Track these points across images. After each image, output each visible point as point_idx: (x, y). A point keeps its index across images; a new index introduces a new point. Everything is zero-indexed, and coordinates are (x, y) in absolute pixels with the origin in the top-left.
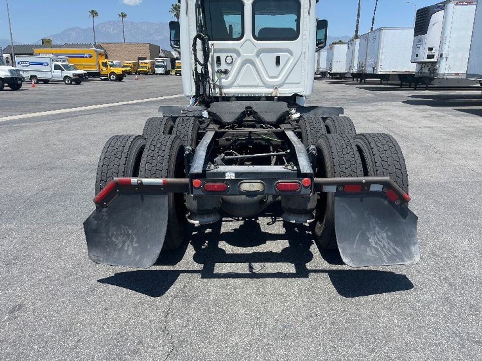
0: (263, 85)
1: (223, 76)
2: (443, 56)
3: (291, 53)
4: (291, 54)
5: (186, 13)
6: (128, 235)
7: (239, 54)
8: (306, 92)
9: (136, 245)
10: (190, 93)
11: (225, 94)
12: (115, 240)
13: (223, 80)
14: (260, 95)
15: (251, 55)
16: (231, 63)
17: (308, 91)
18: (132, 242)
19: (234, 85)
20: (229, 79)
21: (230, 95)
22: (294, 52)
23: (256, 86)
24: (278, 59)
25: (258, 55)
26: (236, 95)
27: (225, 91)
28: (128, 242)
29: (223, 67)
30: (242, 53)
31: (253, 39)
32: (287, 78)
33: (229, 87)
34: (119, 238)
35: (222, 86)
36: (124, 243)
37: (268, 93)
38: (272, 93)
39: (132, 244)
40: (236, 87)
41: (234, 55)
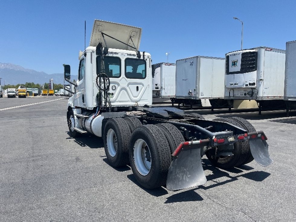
0: (130, 100)
1: (111, 96)
2: (163, 88)
3: (143, 85)
5: (91, 62)
6: (184, 172)
7: (119, 85)
8: (150, 104)
9: (190, 176)
10: (92, 106)
11: (112, 106)
12: (178, 176)
13: (111, 99)
14: (129, 106)
15: (125, 85)
16: (115, 89)
18: (186, 175)
20: (113, 98)
21: (115, 106)
22: (144, 84)
23: (128, 101)
24: (137, 87)
25: (128, 86)
26: (118, 106)
27: (112, 104)
28: (185, 175)
29: (111, 91)
30: (120, 84)
31: (126, 77)
32: (141, 98)
33: (113, 102)
34: (180, 175)
35: (111, 101)
36: (183, 176)
37: (133, 105)
38: (135, 105)
39: (187, 175)
40: (117, 102)
41: (116, 85)
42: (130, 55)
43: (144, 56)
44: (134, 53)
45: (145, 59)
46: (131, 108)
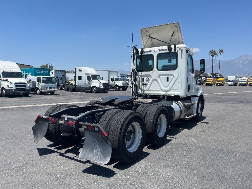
0: (161, 90)
1: (145, 86)
4: (174, 76)
8: (181, 94)
11: (145, 94)
13: (145, 88)
14: (160, 95)
15: (156, 77)
16: (148, 80)
17: (182, 94)
19: (149, 90)
20: (147, 87)
21: (147, 94)
23: (158, 91)
24: (168, 78)
25: (159, 77)
26: (150, 94)
27: (145, 92)
29: (145, 82)
30: (152, 76)
31: (157, 70)
32: (172, 87)
33: (147, 91)
35: (145, 90)
37: (163, 94)
38: (165, 94)
40: (150, 91)
41: (149, 77)
42: (163, 50)
43: (175, 48)
44: (166, 47)
45: (176, 51)
46: (162, 96)
